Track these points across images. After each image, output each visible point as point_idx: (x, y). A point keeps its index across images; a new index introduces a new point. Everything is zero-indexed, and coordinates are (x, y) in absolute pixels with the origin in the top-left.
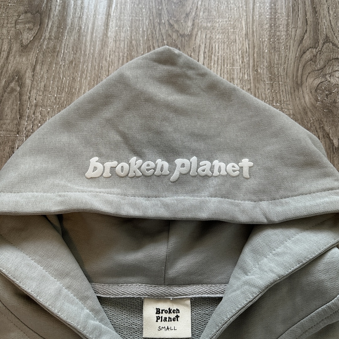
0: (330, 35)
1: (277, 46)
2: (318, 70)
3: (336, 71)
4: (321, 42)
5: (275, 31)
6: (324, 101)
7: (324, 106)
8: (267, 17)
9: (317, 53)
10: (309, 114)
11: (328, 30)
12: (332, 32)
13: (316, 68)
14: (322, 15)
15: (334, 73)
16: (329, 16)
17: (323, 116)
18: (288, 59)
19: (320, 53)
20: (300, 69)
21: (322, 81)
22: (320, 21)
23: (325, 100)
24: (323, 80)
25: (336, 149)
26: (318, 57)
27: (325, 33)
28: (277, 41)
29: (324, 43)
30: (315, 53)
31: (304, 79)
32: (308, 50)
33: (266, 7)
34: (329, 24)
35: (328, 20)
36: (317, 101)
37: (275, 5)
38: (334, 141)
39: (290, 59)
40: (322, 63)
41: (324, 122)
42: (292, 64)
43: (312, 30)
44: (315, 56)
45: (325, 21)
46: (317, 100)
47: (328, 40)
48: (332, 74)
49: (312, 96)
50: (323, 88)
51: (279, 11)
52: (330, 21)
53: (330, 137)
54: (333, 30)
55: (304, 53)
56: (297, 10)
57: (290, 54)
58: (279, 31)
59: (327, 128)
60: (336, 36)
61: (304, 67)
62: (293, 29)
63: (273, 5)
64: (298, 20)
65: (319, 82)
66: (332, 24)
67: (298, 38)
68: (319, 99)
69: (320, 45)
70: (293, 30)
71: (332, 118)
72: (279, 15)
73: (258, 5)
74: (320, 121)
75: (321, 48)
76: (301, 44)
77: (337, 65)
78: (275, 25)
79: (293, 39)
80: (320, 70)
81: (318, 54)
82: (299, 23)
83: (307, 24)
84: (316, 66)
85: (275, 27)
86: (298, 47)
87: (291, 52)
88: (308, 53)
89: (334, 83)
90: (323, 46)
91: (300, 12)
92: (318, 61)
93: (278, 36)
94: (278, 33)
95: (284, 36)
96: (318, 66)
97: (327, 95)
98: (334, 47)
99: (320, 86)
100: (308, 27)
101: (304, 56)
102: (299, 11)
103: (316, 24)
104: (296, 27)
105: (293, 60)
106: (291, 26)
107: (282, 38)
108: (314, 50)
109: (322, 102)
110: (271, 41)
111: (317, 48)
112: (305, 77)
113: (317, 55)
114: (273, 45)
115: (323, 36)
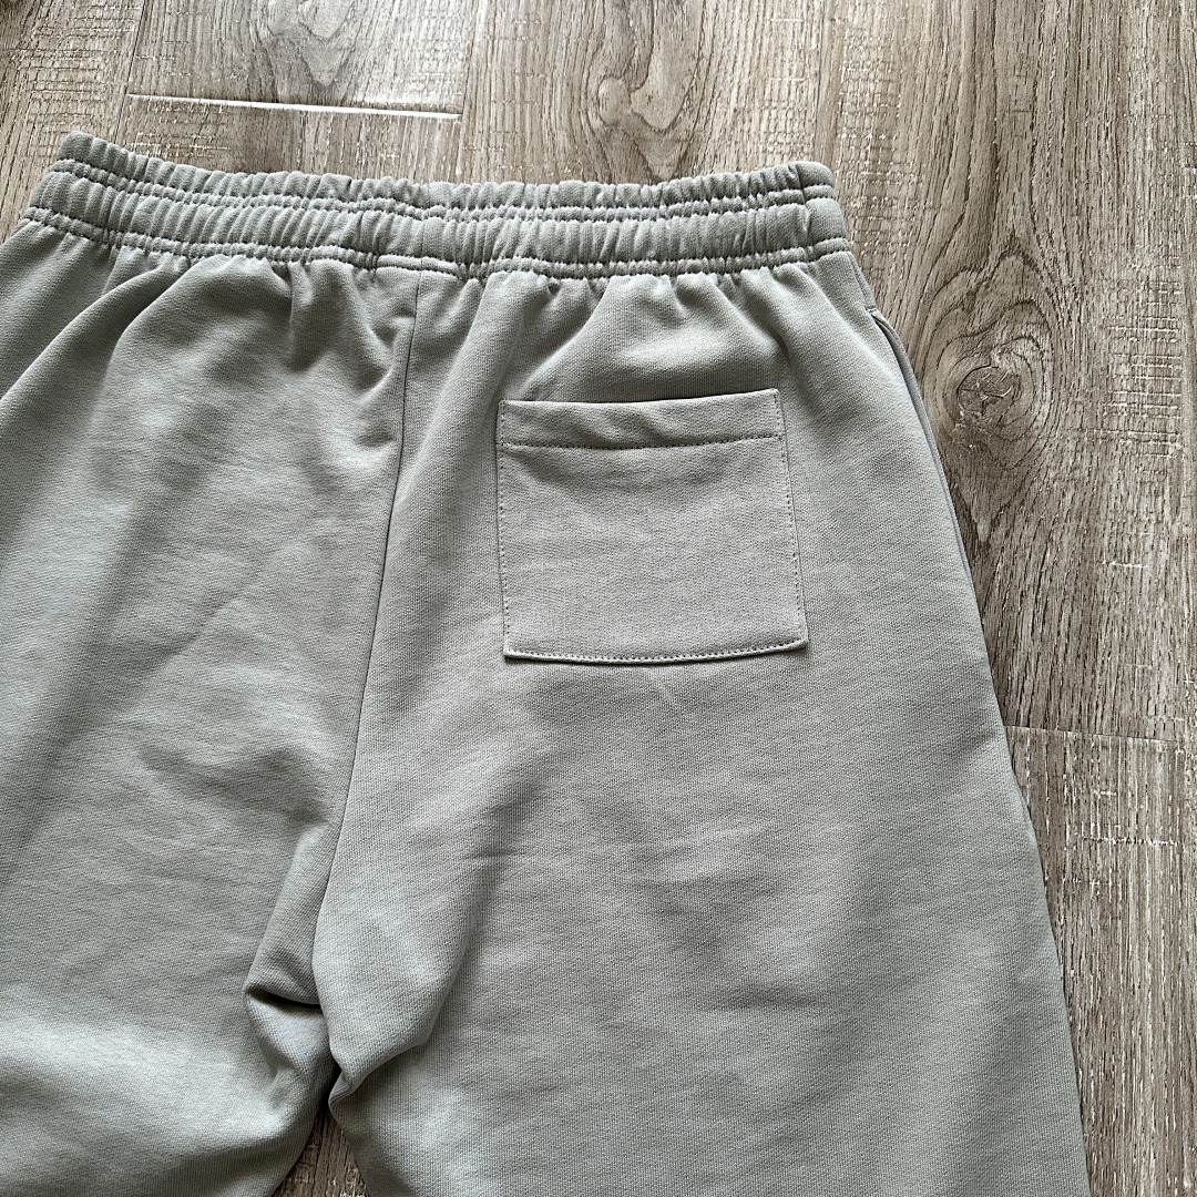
0: (1021, 232)
1: (876, 263)
2: (974, 334)
3: (1019, 338)
4: (996, 252)
5: (878, 217)
6: (974, 421)
7: (972, 435)
8: (865, 173)
9: (980, 283)
11: (1019, 217)
12: (1031, 224)
13: (970, 330)
14: (1011, 171)
15: (1014, 343)
16: (1031, 174)
17: (962, 461)
18: (901, 301)
19: (987, 286)
20: (926, 329)
21: (978, 365)
22: (1002, 189)
23: (977, 417)
24: (982, 362)
25: (979, 547)
26: (978, 298)
27: (1010, 226)
28: (879, 249)
29: (1002, 257)
30: (974, 285)
31: (932, 360)
32: (956, 275)
33: (864, 143)
34: (1027, 199)
35: (1025, 186)
36: (954, 421)
37: (890, 138)
38: (980, 528)
39: (904, 302)
40: (987, 313)
41: (963, 479)
42: (909, 314)
43: (976, 216)
44: (973, 294)
45: (1016, 190)
46: (955, 418)
47: (1016, 248)
48: (1009, 346)
49: (946, 406)
50: (978, 384)
51: (897, 157)
52: (1031, 188)
53: (970, 516)
54: (1032, 218)
55: (946, 283)
56: (947, 154)
57: (910, 286)
58: (889, 219)
60: (1038, 236)
61: (938, 324)
62: (927, 212)
63: (883, 137)
64: (946, 185)
65: (970, 369)
66: (1035, 199)
67: (936, 238)
68: (962, 413)
69: (992, 262)
70: (929, 215)
71: (985, 467)
72: (896, 168)
73: (844, 136)
75: (992, 269)
76: (941, 259)
77: (1025, 321)
78: (880, 199)
79: (924, 240)
80: (978, 334)
81: (982, 289)
82: (946, 192)
83: (966, 199)
84: (971, 322)
85: (880, 204)
86: (933, 265)
87: (912, 279)
88: (955, 283)
89: (1009, 371)
90: (999, 264)
91: (953, 159)
92: (977, 306)
93: (885, 233)
94: (885, 225)
95: (900, 234)
96: (976, 324)
97: (984, 405)
98: (1027, 268)
99: (969, 379)
100: (968, 207)
101: (944, 295)
102: (951, 155)
103: (993, 196)
104: (937, 206)
105: (913, 304)
106: (923, 202)
107: (893, 239)
108: (974, 275)
109: (968, 423)
110: (864, 249)
111: (981, 270)
112: (934, 353)
113: (977, 290)
114: (867, 259)
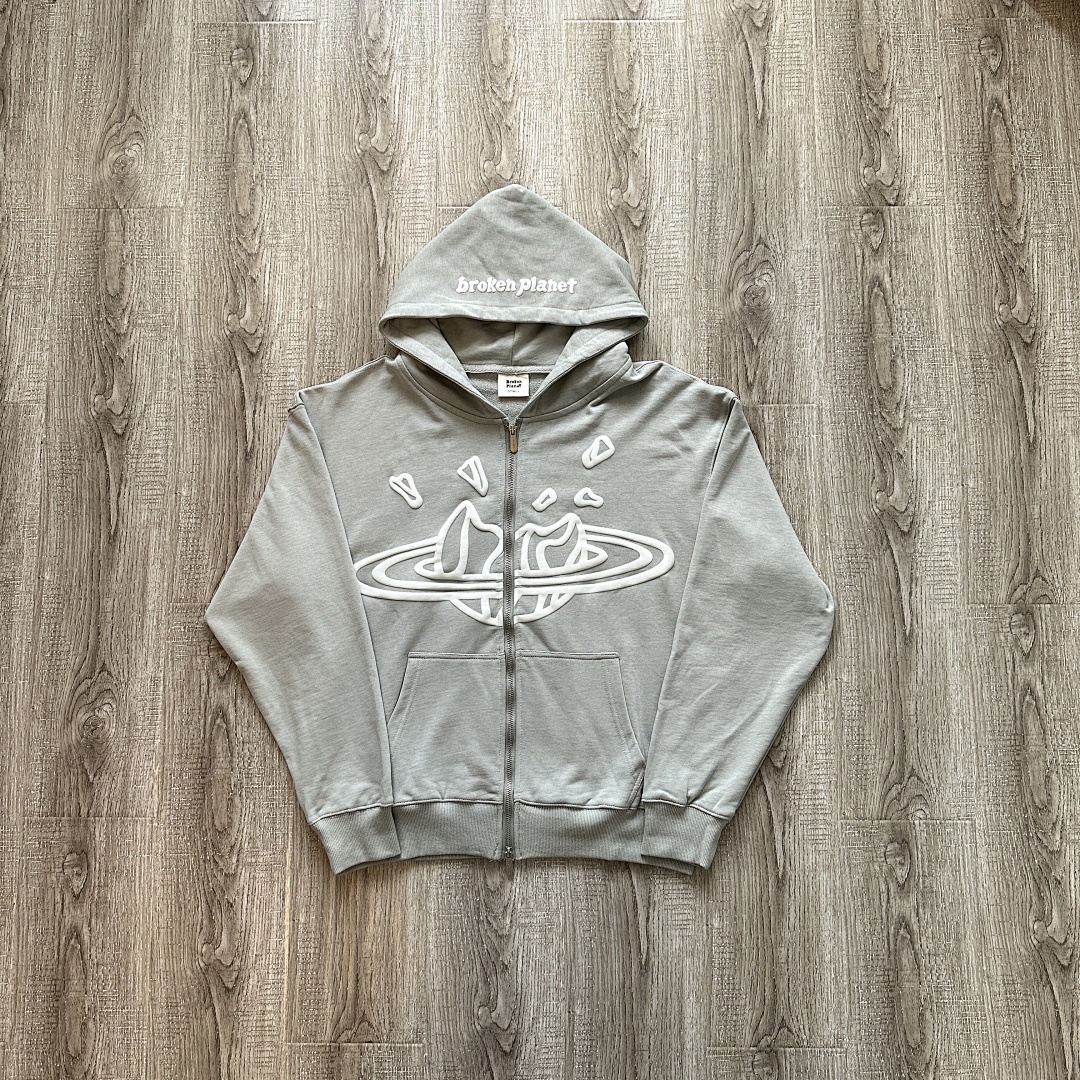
10: (737, 318)
59: (749, 330)
74: (744, 324)
115: (758, 237)
